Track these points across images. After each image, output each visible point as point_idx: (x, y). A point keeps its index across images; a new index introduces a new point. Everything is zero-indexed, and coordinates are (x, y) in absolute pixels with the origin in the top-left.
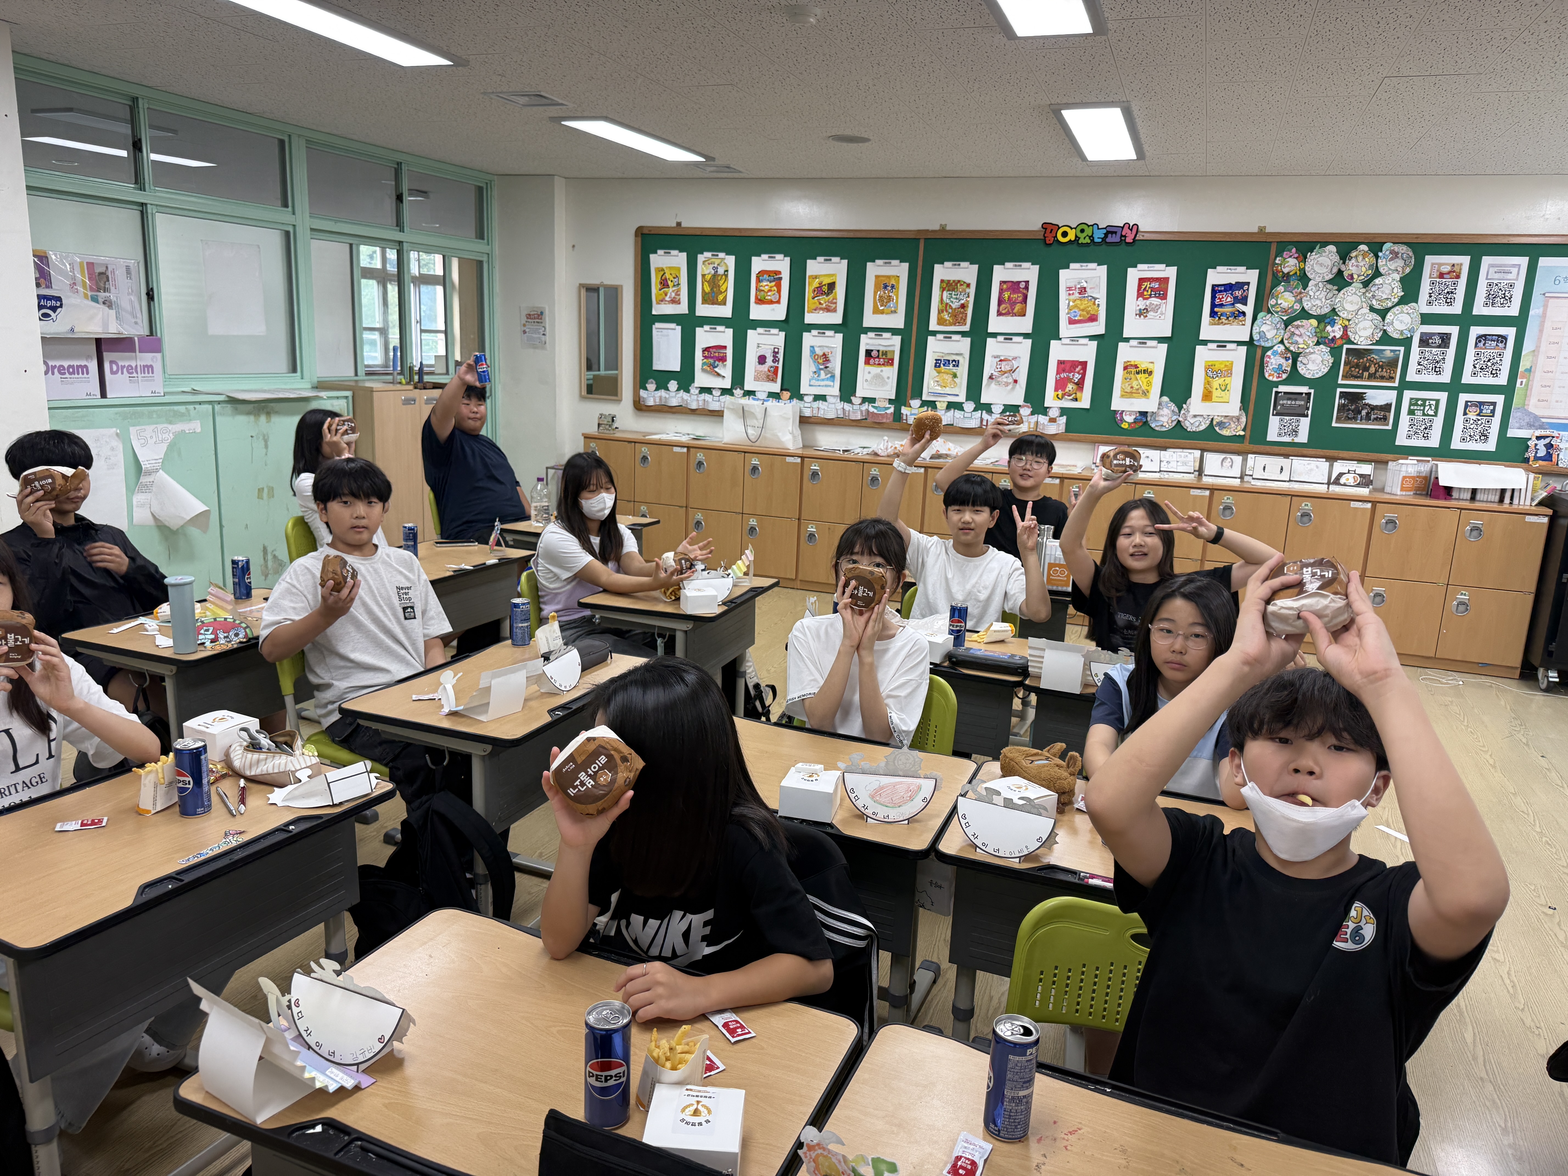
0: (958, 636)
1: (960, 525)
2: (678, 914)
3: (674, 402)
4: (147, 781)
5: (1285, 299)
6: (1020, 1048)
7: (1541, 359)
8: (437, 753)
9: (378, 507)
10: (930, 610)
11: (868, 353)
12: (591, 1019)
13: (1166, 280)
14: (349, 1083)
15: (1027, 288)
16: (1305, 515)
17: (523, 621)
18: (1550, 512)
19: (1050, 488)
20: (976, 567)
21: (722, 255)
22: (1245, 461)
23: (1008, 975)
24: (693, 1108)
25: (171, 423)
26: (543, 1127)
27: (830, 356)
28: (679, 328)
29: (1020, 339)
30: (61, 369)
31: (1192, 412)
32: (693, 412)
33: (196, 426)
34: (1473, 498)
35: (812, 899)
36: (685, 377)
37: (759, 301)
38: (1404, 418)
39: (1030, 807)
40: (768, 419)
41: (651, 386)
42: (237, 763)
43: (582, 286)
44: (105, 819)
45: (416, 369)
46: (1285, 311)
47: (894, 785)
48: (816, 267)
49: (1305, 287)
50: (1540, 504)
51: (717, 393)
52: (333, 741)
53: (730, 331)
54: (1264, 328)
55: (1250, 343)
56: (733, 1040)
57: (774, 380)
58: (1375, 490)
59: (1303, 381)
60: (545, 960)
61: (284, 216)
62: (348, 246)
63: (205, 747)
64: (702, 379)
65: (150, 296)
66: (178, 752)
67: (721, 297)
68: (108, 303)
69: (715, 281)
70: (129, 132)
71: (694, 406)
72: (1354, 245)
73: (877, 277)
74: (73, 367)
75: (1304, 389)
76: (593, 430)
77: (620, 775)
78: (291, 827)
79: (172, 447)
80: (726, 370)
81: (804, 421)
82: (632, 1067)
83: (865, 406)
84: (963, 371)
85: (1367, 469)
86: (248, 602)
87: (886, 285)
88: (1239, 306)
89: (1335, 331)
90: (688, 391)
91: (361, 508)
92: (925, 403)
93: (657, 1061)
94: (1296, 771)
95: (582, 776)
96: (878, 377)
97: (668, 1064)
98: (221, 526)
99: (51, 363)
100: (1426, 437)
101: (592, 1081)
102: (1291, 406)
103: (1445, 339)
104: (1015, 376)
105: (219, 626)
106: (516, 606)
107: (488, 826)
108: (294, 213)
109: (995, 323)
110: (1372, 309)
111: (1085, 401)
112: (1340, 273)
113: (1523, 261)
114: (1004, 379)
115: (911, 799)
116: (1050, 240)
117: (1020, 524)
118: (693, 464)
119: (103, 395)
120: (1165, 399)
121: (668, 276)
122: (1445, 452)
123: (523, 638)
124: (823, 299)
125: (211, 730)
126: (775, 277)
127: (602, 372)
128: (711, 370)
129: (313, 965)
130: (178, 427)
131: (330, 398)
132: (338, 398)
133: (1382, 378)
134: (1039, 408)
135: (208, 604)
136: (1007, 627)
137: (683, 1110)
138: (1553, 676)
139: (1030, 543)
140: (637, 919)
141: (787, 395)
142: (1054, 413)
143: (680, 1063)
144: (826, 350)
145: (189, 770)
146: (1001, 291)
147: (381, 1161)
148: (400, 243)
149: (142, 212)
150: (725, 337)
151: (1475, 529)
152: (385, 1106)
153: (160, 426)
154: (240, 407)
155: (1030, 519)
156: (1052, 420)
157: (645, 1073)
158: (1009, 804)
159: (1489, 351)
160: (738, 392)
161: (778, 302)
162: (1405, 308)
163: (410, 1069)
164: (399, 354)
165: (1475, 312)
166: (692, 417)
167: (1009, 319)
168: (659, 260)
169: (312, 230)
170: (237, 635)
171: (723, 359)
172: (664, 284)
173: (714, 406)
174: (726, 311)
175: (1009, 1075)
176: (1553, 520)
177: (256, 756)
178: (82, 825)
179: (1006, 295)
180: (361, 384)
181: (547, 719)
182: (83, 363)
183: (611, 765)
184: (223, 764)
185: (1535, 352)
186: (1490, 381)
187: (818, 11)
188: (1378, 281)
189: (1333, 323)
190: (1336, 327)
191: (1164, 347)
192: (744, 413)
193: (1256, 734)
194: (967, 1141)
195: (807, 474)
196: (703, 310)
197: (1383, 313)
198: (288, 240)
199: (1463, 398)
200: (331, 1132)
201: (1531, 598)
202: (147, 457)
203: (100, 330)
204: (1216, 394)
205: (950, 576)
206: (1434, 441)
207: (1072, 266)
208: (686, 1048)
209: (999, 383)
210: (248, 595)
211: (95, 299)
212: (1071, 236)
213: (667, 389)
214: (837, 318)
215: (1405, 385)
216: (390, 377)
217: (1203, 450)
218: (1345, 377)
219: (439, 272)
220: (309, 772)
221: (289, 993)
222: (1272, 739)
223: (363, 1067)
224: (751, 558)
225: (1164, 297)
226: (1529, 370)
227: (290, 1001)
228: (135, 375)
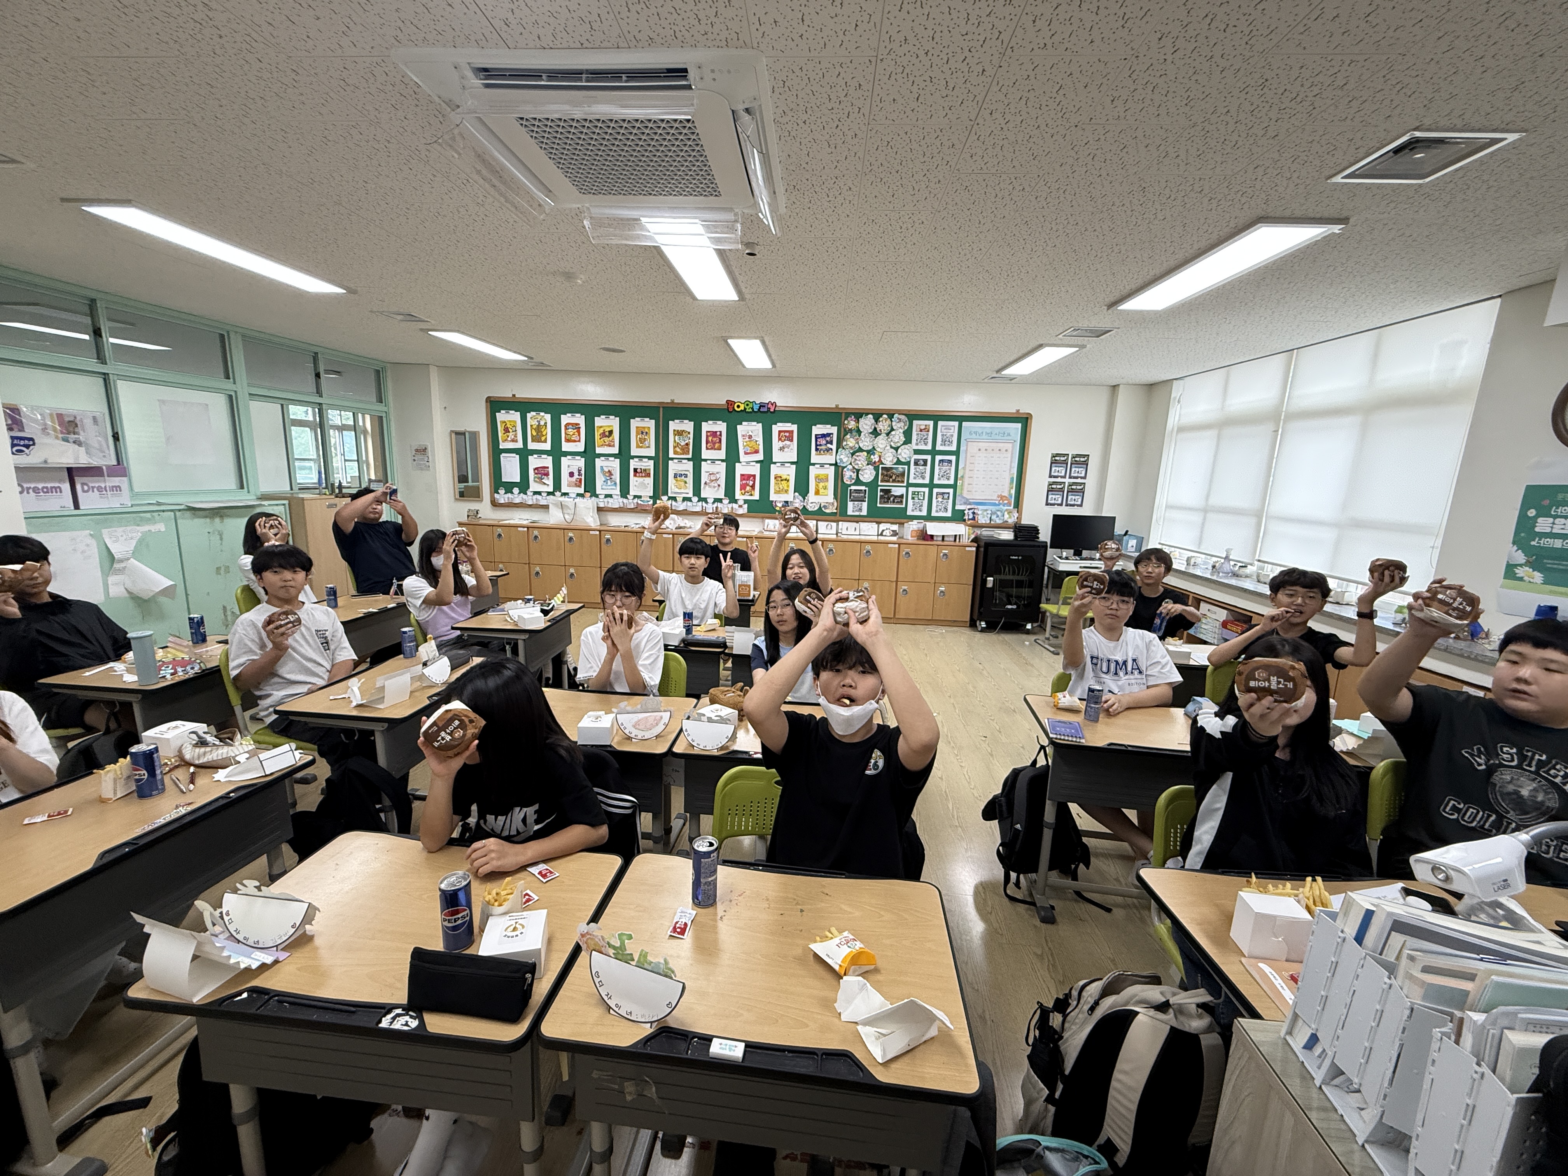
0: (689, 630)
1: (689, 566)
2: (517, 809)
3: (517, 501)
4: (107, 778)
5: (850, 442)
6: (707, 854)
7: (967, 471)
8: (349, 732)
9: (301, 575)
10: (675, 616)
11: (635, 470)
12: (443, 886)
13: (792, 431)
14: (269, 960)
15: (721, 435)
16: (868, 552)
17: (410, 642)
18: (976, 545)
19: (739, 543)
20: (698, 590)
21: (542, 414)
22: (838, 525)
23: (712, 814)
24: (512, 928)
25: (138, 525)
26: (409, 960)
27: (613, 472)
28: (518, 456)
29: (719, 462)
30: (36, 490)
31: (810, 501)
32: (530, 506)
33: (161, 527)
34: (943, 540)
35: (596, 789)
36: (523, 486)
37: (568, 441)
38: (910, 501)
39: (723, 721)
40: (577, 509)
41: (502, 491)
42: (188, 757)
43: (452, 431)
44: (71, 810)
45: (337, 485)
46: (851, 448)
47: (646, 718)
48: (600, 422)
49: (860, 436)
50: (972, 541)
51: (544, 494)
52: (274, 732)
53: (551, 458)
54: (842, 457)
55: (836, 464)
56: (544, 881)
57: (580, 486)
58: (900, 538)
59: (862, 484)
60: (425, 853)
61: (228, 385)
62: (280, 406)
63: (156, 749)
64: (534, 486)
65: (116, 437)
66: (132, 754)
67: (543, 439)
68: (78, 443)
69: (539, 429)
70: (90, 322)
71: (530, 503)
72: (881, 415)
73: (637, 427)
74: (47, 488)
75: (863, 488)
76: (464, 519)
77: (469, 731)
78: (232, 795)
79: (140, 542)
80: (550, 481)
81: (599, 509)
82: (473, 909)
83: (636, 500)
84: (690, 479)
85: (895, 527)
86: (204, 645)
87: (642, 432)
88: (829, 445)
89: (875, 458)
90: (526, 494)
91: (288, 575)
92: (670, 498)
93: (488, 903)
94: (844, 686)
95: (443, 734)
96: (642, 484)
97: (496, 904)
98: (187, 595)
99: (25, 485)
100: (920, 510)
101: (446, 924)
102: (858, 497)
103: (925, 461)
104: (718, 482)
105: (175, 663)
106: (405, 633)
107: (390, 774)
108: (235, 383)
109: (705, 454)
110: (891, 447)
111: (756, 496)
112: (875, 429)
113: (956, 424)
114: (712, 484)
115: (657, 724)
116: (731, 410)
117: (724, 564)
118: (532, 538)
119: (77, 506)
120: (797, 494)
121: (508, 426)
122: (929, 518)
123: (411, 653)
124: (606, 439)
125: (166, 736)
126: (576, 427)
127: (470, 484)
128: (540, 481)
129: (238, 885)
130: (146, 528)
131: (270, 505)
132: (277, 505)
133: (898, 481)
134: (733, 500)
135: (169, 649)
136: (717, 621)
137: (506, 930)
138: (983, 624)
139: (729, 575)
140: (490, 818)
141: (588, 494)
142: (741, 502)
143: (505, 901)
144: (610, 469)
145: (143, 765)
146: (707, 437)
147: (293, 1007)
148: (320, 404)
149: (105, 380)
150: (547, 462)
151: (945, 555)
152: (299, 969)
153: (129, 528)
154: (197, 512)
155: (729, 561)
156: (740, 506)
157: (483, 912)
158: (710, 720)
159: (945, 468)
160: (558, 494)
161: (579, 441)
162: (906, 446)
163: (318, 941)
164: (323, 476)
165: (937, 449)
166: (529, 509)
167: (713, 451)
168: (502, 416)
169: (250, 394)
170: (192, 668)
171: (547, 474)
172: (506, 430)
173: (543, 502)
174: (547, 446)
175: (702, 871)
176: (978, 548)
177: (203, 750)
178: (49, 816)
179: (710, 439)
180: (295, 495)
181: (428, 702)
182: (57, 485)
183: (462, 726)
184: (177, 758)
185: (964, 468)
186: (946, 482)
187: (582, 276)
188: (893, 433)
189: (874, 454)
190: (876, 456)
191: (794, 466)
192: (562, 506)
193: (825, 668)
194: (682, 912)
195: (604, 541)
196: (532, 446)
197: (897, 449)
198: (232, 401)
199: (935, 490)
200: (254, 995)
201: (971, 587)
202: (117, 549)
203: (71, 461)
204: (821, 491)
205: (683, 596)
206: (924, 513)
207: (744, 423)
208: (510, 891)
209: (710, 487)
210: (204, 640)
211: (66, 440)
212: (742, 408)
213: (512, 493)
214: (615, 450)
215: (909, 485)
216: (317, 491)
217: (817, 521)
218: (882, 481)
219: (351, 423)
220: (247, 755)
221: (221, 907)
222: (832, 670)
223: (280, 947)
224: (566, 592)
225: (792, 440)
226: (962, 477)
227: (221, 913)
228: (104, 492)
